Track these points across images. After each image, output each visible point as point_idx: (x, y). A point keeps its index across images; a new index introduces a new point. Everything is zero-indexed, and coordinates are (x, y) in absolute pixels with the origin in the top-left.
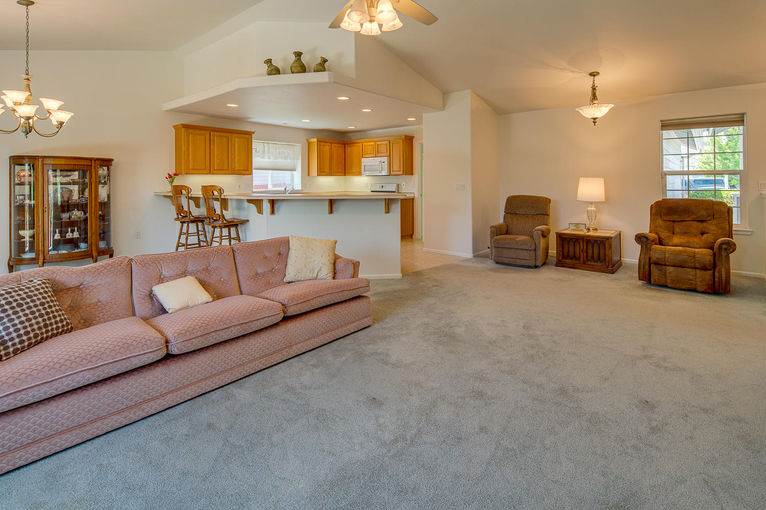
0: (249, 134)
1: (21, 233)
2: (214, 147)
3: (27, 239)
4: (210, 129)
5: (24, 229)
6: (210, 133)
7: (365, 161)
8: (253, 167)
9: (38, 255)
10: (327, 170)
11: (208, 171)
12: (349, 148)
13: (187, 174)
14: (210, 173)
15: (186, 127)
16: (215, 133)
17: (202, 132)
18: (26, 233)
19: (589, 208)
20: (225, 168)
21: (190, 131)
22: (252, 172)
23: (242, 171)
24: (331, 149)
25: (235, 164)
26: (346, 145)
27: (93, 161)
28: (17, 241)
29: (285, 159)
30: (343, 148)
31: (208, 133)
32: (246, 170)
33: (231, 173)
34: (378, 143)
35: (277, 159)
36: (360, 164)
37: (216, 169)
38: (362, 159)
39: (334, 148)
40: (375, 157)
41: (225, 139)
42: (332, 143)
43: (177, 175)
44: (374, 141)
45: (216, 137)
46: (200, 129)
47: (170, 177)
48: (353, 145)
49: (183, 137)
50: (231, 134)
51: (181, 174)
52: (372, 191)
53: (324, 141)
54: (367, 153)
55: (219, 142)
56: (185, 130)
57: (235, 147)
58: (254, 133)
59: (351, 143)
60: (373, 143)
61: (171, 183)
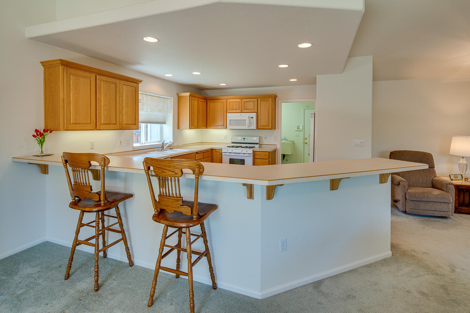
0: (137, 82)
2: (101, 95)
4: (96, 71)
6: (96, 76)
7: (231, 116)
8: (140, 120)
10: (196, 124)
11: (94, 125)
12: (212, 104)
13: (67, 130)
14: (96, 128)
15: (66, 64)
16: (101, 77)
17: (87, 74)
19: (460, 161)
20: (112, 123)
22: (139, 127)
23: (129, 125)
24: (198, 104)
25: (123, 117)
26: (208, 101)
29: (160, 112)
30: (206, 103)
31: (93, 76)
32: (133, 124)
33: (118, 128)
34: (245, 100)
35: (153, 112)
36: (225, 118)
37: (102, 123)
38: (228, 114)
39: (200, 102)
40: (242, 113)
41: (113, 86)
42: (199, 98)
43: (51, 132)
44: (240, 98)
45: (102, 83)
46: (84, 70)
47: (39, 135)
48: (216, 101)
49: (61, 79)
50: (119, 81)
51: (58, 130)
52: (233, 143)
53: (194, 95)
54: (232, 108)
55: (106, 90)
56: (64, 68)
57: (123, 96)
58: (141, 82)
59: (214, 99)
60: (239, 100)
61: (41, 143)
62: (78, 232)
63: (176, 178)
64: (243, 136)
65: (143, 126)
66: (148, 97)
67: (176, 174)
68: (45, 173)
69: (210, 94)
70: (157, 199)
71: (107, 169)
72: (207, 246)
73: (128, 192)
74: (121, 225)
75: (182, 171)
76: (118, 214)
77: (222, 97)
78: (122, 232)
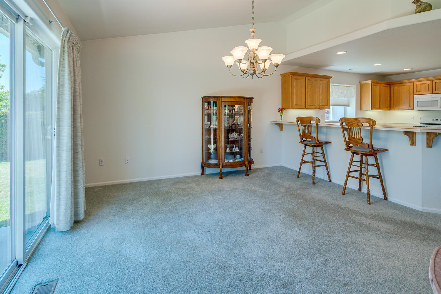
0: (328, 78)
1: (209, 146)
2: (308, 89)
3: (212, 151)
4: (306, 75)
5: (210, 144)
6: (306, 78)
8: (330, 103)
9: (219, 162)
10: (378, 106)
12: (395, 88)
13: (292, 108)
14: (305, 108)
15: (293, 74)
16: (309, 78)
17: (302, 77)
18: (212, 147)
20: (314, 104)
21: (295, 77)
22: (330, 108)
23: (324, 106)
24: (380, 88)
25: (320, 101)
26: (391, 85)
27: (246, 99)
28: (207, 152)
29: (345, 97)
30: (389, 87)
31: (304, 78)
32: (326, 106)
33: (317, 108)
34: (437, 81)
35: (340, 97)
36: (412, 99)
37: (309, 104)
38: (414, 96)
39: (383, 88)
40: (433, 94)
41: (314, 82)
42: (381, 84)
43: (285, 109)
44: (430, 80)
45: (309, 81)
46: (300, 76)
47: (281, 110)
48: (400, 85)
49: (290, 82)
50: (318, 79)
51: (289, 108)
52: (422, 124)
53: (376, 82)
54: (420, 90)
55: (311, 85)
56: (292, 76)
57: (320, 88)
58: (332, 77)
59: (398, 83)
60: (429, 82)
61: (281, 114)
62: (303, 157)
63: (359, 128)
64: (435, 117)
65: (331, 107)
66: (335, 86)
67: (359, 125)
68: (282, 131)
69: (395, 79)
70: (347, 140)
71: (319, 125)
72: (380, 172)
73: (328, 141)
74: (324, 158)
75: (362, 124)
76: (323, 151)
77: (408, 81)
78: (325, 162)
